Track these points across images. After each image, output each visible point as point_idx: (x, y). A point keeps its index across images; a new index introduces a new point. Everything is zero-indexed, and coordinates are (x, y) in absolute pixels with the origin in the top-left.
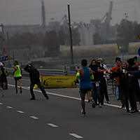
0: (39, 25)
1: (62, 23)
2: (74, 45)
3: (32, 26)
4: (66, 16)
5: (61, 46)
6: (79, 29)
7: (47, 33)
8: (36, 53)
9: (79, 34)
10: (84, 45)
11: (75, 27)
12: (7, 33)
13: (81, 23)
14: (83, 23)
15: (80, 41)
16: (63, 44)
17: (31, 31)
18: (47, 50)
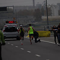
0: (31, 6)
1: (43, 5)
2: (49, 16)
3: (28, 6)
4: (45, 1)
5: (42, 16)
6: (51, 8)
7: (35, 10)
8: (30, 20)
9: (52, 10)
10: (54, 16)
11: (49, 7)
12: (16, 10)
13: (52, 5)
14: (53, 5)
15: (52, 13)
16: (43, 15)
17: (28, 9)
18: (35, 18)
